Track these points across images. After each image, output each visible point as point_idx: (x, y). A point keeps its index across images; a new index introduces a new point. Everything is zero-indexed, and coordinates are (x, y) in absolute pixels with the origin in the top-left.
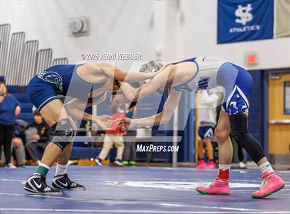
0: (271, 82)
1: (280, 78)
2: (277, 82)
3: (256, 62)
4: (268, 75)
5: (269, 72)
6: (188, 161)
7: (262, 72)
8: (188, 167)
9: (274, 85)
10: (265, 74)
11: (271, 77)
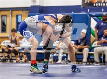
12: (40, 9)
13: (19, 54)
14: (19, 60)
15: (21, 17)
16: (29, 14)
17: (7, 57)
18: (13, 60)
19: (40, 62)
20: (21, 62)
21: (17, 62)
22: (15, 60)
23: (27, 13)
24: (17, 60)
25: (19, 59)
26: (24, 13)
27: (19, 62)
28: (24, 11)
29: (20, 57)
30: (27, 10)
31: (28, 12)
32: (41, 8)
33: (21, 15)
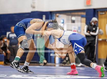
0: (99, 16)
1: (105, 14)
2: (103, 16)
3: (91, 4)
4: (98, 12)
5: (98, 10)
6: (50, 62)
7: (95, 10)
8: (51, 66)
9: (102, 18)
11: (100, 13)
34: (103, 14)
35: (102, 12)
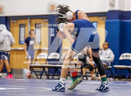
0: (11, 24)
1: (17, 22)
2: (15, 24)
3: (3, 11)
4: (10, 20)
5: (10, 18)
7: (6, 17)
9: (14, 26)
10: (8, 19)
11: (12, 21)
12: (119, 14)
13: (94, 70)
14: (94, 77)
15: (97, 24)
16: (106, 20)
17: (81, 73)
18: (88, 77)
19: (120, 80)
20: (97, 80)
21: (92, 79)
22: (90, 76)
23: (103, 20)
24: (92, 77)
25: (94, 75)
26: (100, 20)
27: (95, 80)
28: (100, 17)
29: (96, 74)
30: (104, 16)
31: (105, 18)
32: (121, 13)
33: (96, 22)
34: (15, 23)
35: (15, 20)
